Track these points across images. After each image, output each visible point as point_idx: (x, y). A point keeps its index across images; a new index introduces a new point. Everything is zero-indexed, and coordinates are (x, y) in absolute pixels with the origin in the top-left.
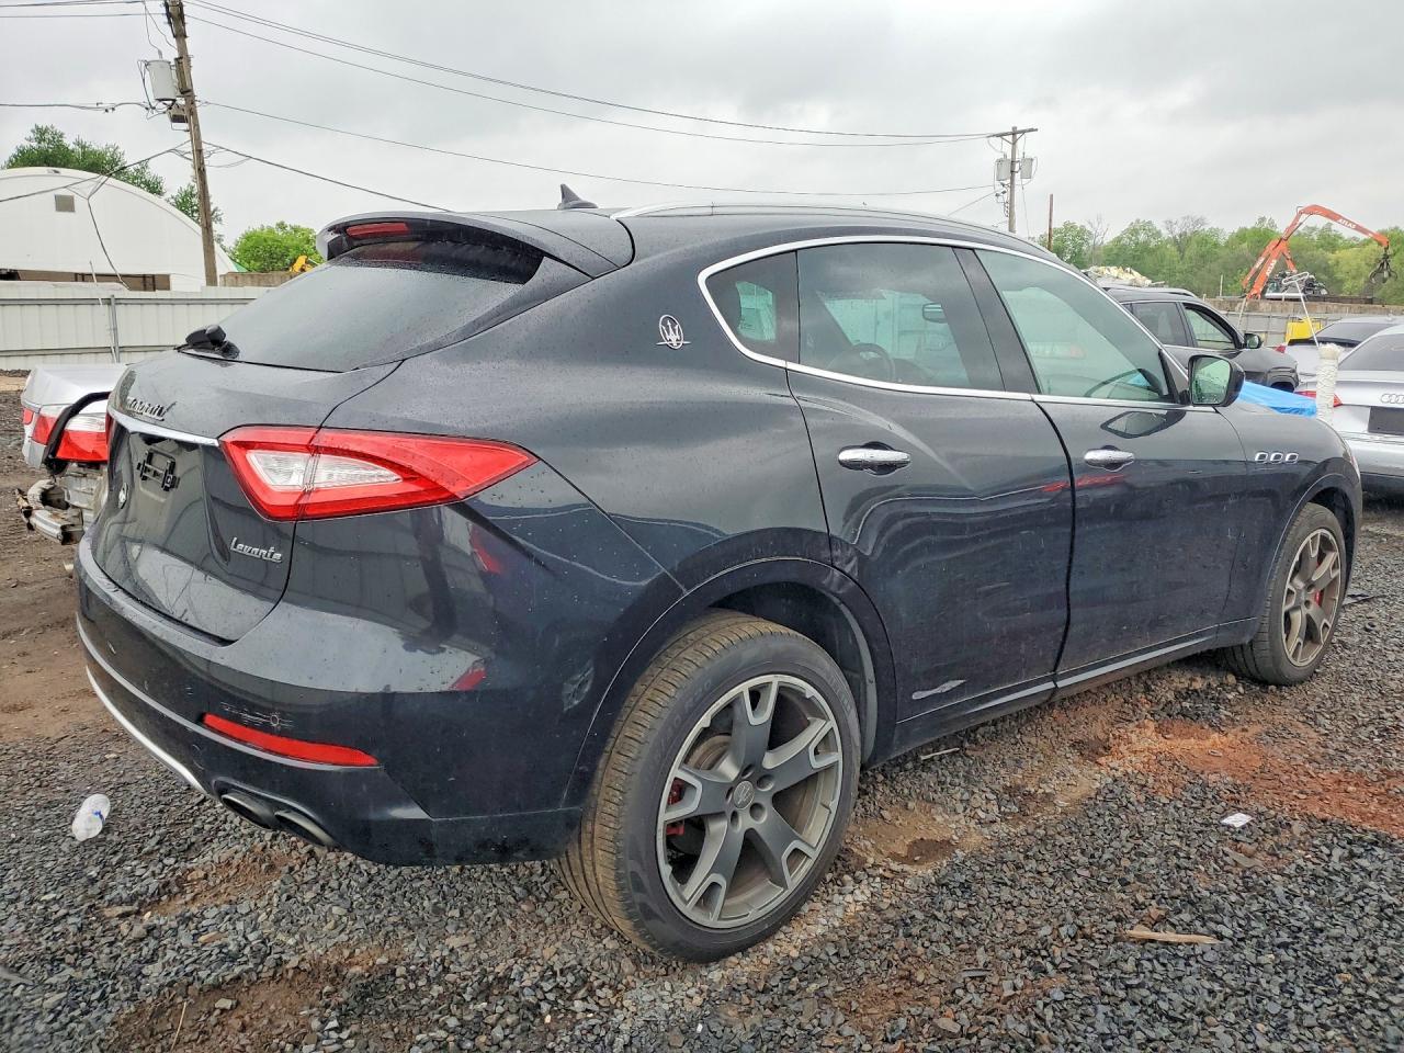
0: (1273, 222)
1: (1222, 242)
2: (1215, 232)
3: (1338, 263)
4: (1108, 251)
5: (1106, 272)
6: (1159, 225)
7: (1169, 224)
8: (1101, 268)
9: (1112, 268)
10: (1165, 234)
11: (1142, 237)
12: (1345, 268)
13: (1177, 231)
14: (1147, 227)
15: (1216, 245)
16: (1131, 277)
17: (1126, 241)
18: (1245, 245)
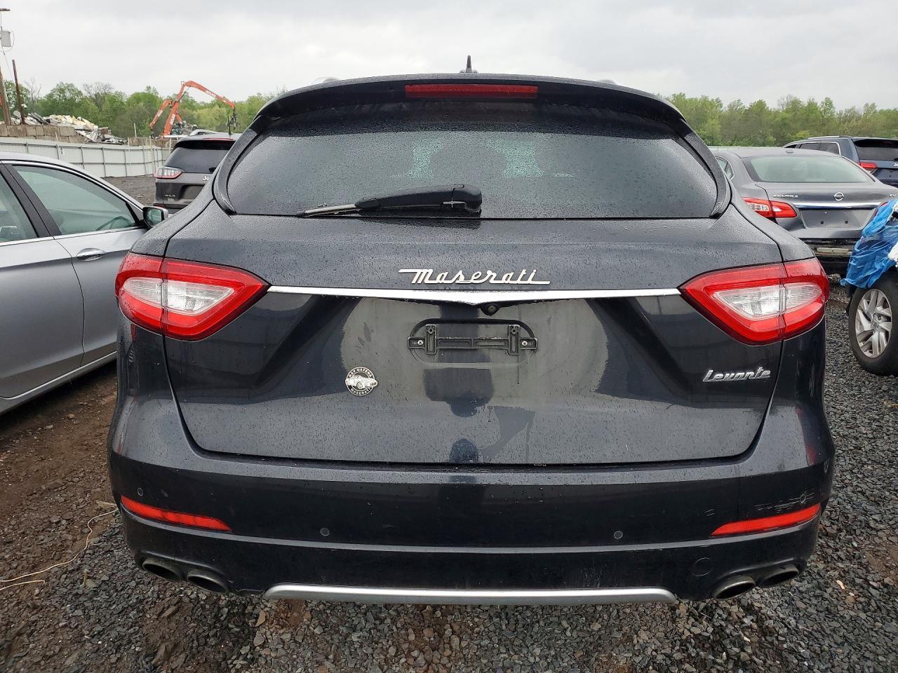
0: (155, 90)
1: (125, 100)
2: (120, 95)
3: (199, 117)
4: (44, 103)
5: (63, 119)
6: (79, 87)
7: (86, 86)
8: (59, 117)
9: (67, 117)
10: (85, 93)
11: (68, 95)
12: (204, 121)
13: (93, 92)
14: (70, 87)
15: (122, 103)
16: (83, 124)
17: (56, 97)
18: (141, 104)
